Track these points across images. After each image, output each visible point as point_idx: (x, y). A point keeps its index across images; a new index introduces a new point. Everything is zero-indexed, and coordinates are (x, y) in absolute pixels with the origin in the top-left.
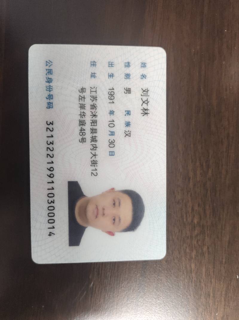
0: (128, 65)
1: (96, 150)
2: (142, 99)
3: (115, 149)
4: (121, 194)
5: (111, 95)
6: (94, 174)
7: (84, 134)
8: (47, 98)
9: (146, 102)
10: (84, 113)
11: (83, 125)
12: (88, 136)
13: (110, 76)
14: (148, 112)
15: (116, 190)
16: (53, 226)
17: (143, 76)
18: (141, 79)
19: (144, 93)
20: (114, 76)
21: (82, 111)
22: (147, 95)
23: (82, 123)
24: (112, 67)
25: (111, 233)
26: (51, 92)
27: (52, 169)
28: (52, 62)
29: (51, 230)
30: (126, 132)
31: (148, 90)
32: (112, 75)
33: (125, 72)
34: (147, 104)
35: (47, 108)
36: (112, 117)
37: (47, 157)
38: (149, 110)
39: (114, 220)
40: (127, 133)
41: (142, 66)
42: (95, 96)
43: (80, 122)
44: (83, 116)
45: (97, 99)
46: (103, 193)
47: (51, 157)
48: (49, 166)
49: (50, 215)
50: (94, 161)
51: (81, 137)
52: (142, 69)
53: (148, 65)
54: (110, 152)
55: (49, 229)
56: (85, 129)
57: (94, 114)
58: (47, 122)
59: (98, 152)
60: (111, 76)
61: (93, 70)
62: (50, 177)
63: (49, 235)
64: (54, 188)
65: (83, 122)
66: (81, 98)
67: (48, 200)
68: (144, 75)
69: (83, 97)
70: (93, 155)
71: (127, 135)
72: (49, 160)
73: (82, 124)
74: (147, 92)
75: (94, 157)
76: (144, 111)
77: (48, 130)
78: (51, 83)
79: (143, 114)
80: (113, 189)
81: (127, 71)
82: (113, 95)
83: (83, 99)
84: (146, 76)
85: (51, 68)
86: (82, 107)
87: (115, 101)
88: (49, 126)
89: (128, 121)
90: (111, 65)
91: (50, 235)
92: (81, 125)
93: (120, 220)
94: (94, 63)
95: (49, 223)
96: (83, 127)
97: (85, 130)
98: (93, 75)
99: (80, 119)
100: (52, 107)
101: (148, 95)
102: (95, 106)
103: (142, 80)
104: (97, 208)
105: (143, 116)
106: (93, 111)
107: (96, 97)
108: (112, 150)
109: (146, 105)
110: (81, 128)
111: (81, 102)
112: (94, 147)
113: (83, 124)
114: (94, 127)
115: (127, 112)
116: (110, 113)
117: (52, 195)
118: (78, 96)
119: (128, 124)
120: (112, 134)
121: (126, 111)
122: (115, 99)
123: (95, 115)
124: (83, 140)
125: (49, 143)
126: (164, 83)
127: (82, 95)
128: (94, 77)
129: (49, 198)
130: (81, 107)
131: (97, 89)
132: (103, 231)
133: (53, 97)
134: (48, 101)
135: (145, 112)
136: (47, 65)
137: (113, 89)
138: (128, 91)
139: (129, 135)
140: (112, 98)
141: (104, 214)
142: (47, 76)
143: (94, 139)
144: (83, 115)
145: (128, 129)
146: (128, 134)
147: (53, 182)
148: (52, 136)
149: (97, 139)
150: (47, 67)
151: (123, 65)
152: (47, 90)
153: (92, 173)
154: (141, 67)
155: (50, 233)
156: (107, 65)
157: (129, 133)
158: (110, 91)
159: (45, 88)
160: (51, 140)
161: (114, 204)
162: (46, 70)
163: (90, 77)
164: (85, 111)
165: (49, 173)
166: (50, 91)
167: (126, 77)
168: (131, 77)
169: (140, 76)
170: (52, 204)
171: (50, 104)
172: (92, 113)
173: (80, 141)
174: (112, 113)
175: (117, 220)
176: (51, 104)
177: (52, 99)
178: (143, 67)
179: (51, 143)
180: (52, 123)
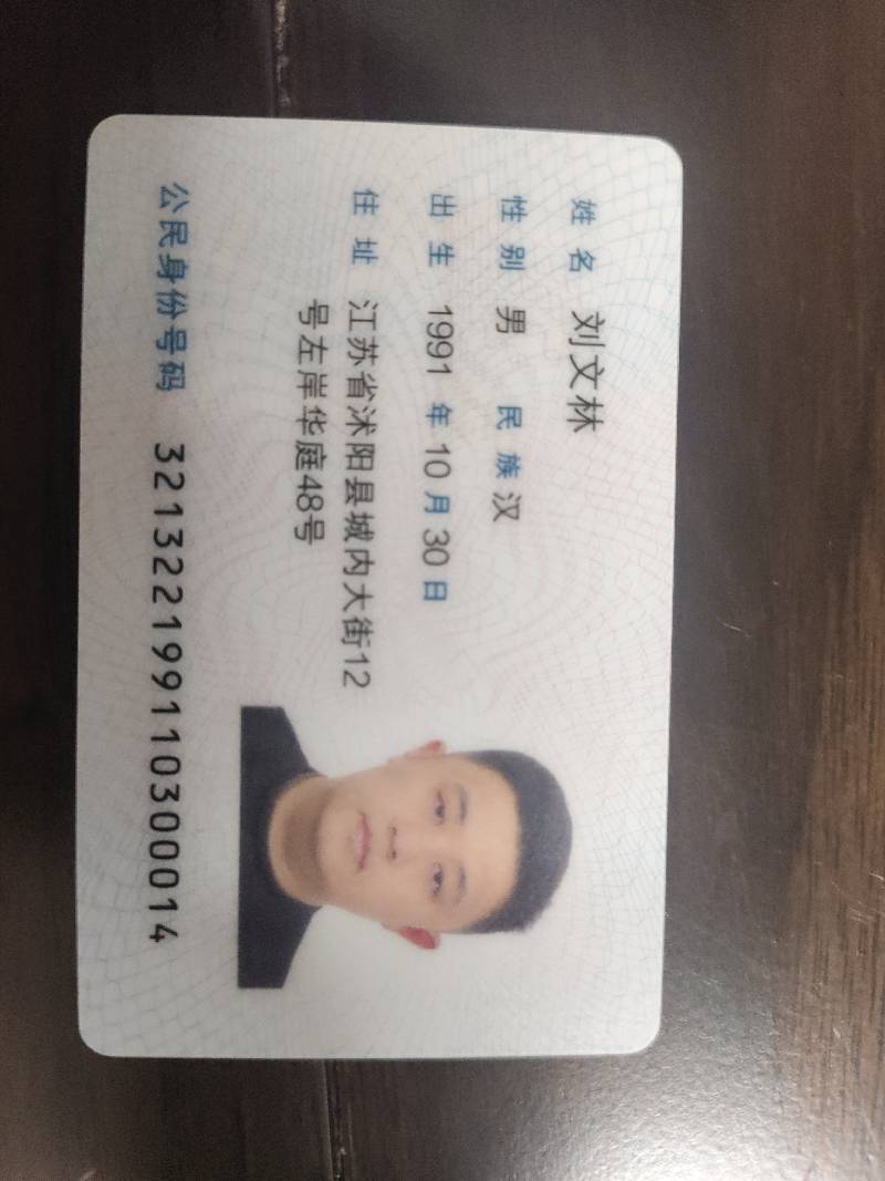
0: (516, 210)
1: (366, 573)
2: (571, 357)
3: (451, 574)
4: (474, 770)
5: (440, 337)
6: (357, 677)
7: (316, 503)
8: (162, 344)
9: (590, 372)
10: (319, 411)
11: (313, 466)
12: (335, 512)
13: (439, 255)
14: (599, 414)
15: (449, 751)
16: (171, 901)
17: (582, 260)
18: (572, 269)
19: (585, 330)
20: (452, 256)
21: (312, 402)
22: (593, 341)
23: (309, 456)
24: (447, 220)
25: (423, 938)
26: (179, 318)
27: (172, 653)
28: (186, 192)
29: (164, 917)
30: (499, 501)
31: (600, 320)
32: (443, 252)
33: (501, 241)
34: (595, 380)
35: (158, 386)
36: (442, 434)
37: (155, 600)
38: (602, 406)
39: (438, 878)
40: (503, 505)
41: (577, 213)
42: (369, 342)
43: (301, 451)
44: (315, 427)
45: (378, 351)
46: (391, 761)
47: (170, 599)
48: (162, 638)
49: (161, 850)
50: (356, 620)
51: (302, 518)
52: (579, 227)
53: (602, 213)
54: (427, 584)
55: (155, 911)
56: (320, 482)
57: (362, 416)
58: (157, 447)
59: (373, 582)
60: (442, 254)
61: (362, 226)
62: (164, 684)
63: (152, 937)
64: (180, 734)
65: (315, 452)
66: (306, 347)
67: (153, 787)
68: (584, 256)
69: (317, 343)
70: (351, 597)
71: (503, 512)
72: (163, 611)
73: (310, 462)
74: (596, 328)
75: (358, 602)
76: (581, 409)
77: (161, 481)
78: (178, 281)
79: (574, 425)
80: (436, 746)
81: (514, 234)
82: (447, 340)
83: (316, 351)
84: (592, 258)
85: (180, 216)
86: (313, 385)
87: (453, 363)
88: (167, 465)
89: (511, 454)
90: (442, 206)
91: (157, 937)
92: (306, 466)
93: (462, 878)
94: (370, 197)
95: (153, 884)
96: (315, 473)
97: (319, 487)
98: (363, 251)
99: (303, 439)
100: (179, 383)
101: (601, 341)
102: (370, 383)
103: (576, 273)
104: (365, 825)
105: (576, 430)
106: (359, 403)
107: (374, 346)
108: (436, 574)
109: (590, 383)
110: (306, 477)
111: (307, 366)
112: (360, 563)
113: (313, 460)
114: (363, 476)
115: (505, 412)
116: (433, 416)
117: (171, 766)
118: (298, 338)
119: (508, 466)
120: (440, 505)
121: (500, 408)
122: (456, 353)
123: (364, 425)
124: (311, 531)
125: (163, 538)
126: (670, 292)
127: (313, 334)
128: (368, 258)
129: (156, 779)
130: (305, 387)
131: (379, 311)
132: (387, 926)
133: (185, 343)
134: (166, 357)
135: (586, 415)
136: (164, 205)
137: (449, 313)
138: (514, 321)
139: (513, 512)
140: (444, 350)
141: (394, 854)
142: (164, 251)
143: (359, 528)
144: (313, 421)
145: (506, 485)
146: (507, 509)
147: (176, 710)
148: (178, 511)
149: (372, 525)
150: (167, 214)
151: (495, 210)
152: (159, 310)
153: (346, 673)
154: (574, 218)
155: (159, 927)
156: (426, 208)
157: (512, 502)
158: (436, 320)
159: (154, 305)
160: (170, 525)
161: (440, 812)
162: (163, 223)
163: (351, 259)
164: (323, 404)
165: (162, 667)
166: (174, 315)
167: (504, 261)
168: (528, 261)
169: (568, 259)
170: (169, 805)
171: (173, 372)
172: (355, 413)
173: (300, 533)
174: (440, 414)
175: (450, 880)
176: (178, 372)
177: (184, 348)
178: (582, 218)
179: (171, 538)
180: (179, 455)
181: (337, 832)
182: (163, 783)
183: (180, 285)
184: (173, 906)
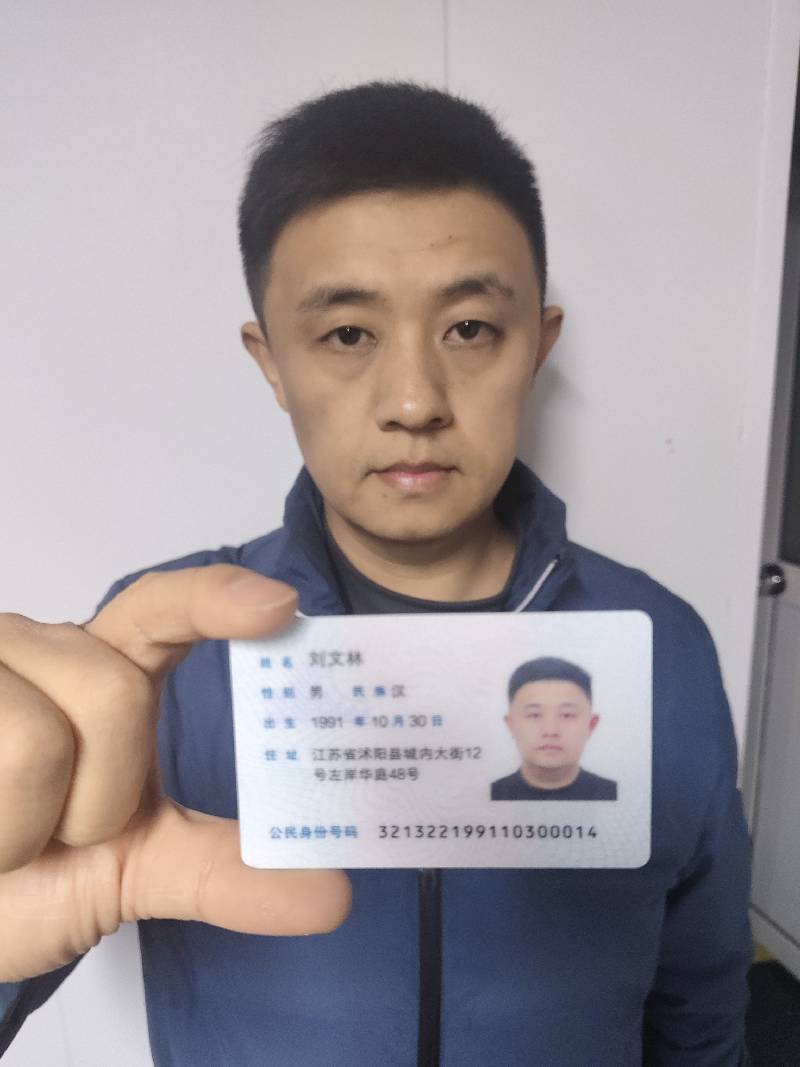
0: (268, 692)
1: (431, 750)
2: (330, 666)
3: (430, 714)
4: (517, 701)
5: (326, 722)
6: (476, 753)
7: (401, 771)
8: (337, 836)
9: (336, 657)
10: (362, 772)
11: (385, 773)
12: (404, 764)
13: (290, 724)
14: (354, 653)
16: (578, 829)
18: (291, 666)
19: (318, 660)
20: (290, 717)
21: (358, 775)
22: (322, 656)
23: (381, 775)
24: (275, 721)
25: (594, 721)
26: (327, 830)
27: (469, 829)
28: (273, 828)
29: (585, 831)
30: (396, 695)
31: (313, 653)
33: (282, 697)
34: (339, 655)
35: (356, 837)
36: (368, 720)
37: (446, 837)
38: (351, 650)
39: (567, 716)
40: (397, 693)
41: (267, 665)
42: (331, 752)
43: (379, 778)
44: (369, 773)
45: (334, 748)
47: (446, 831)
48: (463, 834)
49: (555, 833)
50: (452, 754)
51: (408, 776)
52: (273, 665)
53: (266, 655)
54: (434, 724)
55: (583, 836)
56: (392, 770)
57: (363, 754)
58: (381, 837)
59: (434, 747)
60: (290, 722)
61: (281, 756)
62: (483, 832)
63: (594, 837)
64: (504, 826)
65: (379, 772)
66: (335, 778)
67: (527, 837)
68: (285, 661)
69: (332, 773)
70: (441, 756)
71: (401, 693)
72: (451, 833)
73: (384, 775)
74: (317, 655)
75: (444, 753)
76: (353, 661)
77: (395, 835)
79: (360, 663)
80: (507, 719)
81: (278, 692)
82: (327, 719)
83: (336, 774)
84: (286, 658)
85: (284, 830)
87: (336, 716)
88: (388, 833)
89: (375, 690)
90: (270, 723)
92: (386, 776)
93: (567, 704)
94: (269, 754)
95: (571, 836)
96: (388, 772)
97: (394, 771)
99: (374, 778)
100: (354, 829)
101: (321, 652)
102: (347, 751)
104: (543, 748)
105: (363, 662)
106: (357, 755)
107: (332, 750)
108: (430, 721)
109: (341, 656)
110: (390, 776)
111: (343, 777)
112: (426, 753)
113: (383, 773)
114: (389, 753)
115: (357, 693)
116: (360, 723)
117: (518, 830)
118: (331, 782)
119: (380, 691)
120: (399, 720)
121: (355, 696)
122: (332, 715)
123: (366, 753)
124: (413, 773)
125: (420, 834)
127: (329, 775)
128: (294, 753)
129: (524, 836)
130: (352, 778)
131: (317, 748)
133: (336, 827)
134: (343, 834)
135: (355, 658)
136: (279, 837)
137: (315, 719)
138: (316, 691)
139: (400, 689)
140: (331, 720)
141: (556, 735)
142: (299, 836)
143: (411, 754)
145: (389, 692)
146: (399, 691)
147: (493, 828)
148: (407, 828)
149: (409, 748)
150: (283, 835)
151: (269, 701)
152: (324, 837)
153: (475, 757)
154: (269, 667)
155: (590, 834)
156: (271, 730)
157: (396, 689)
158: (319, 724)
159: (322, 840)
160: (414, 831)
161: (536, 716)
162: (287, 837)
163: (295, 761)
164: (359, 769)
165: (475, 834)
166: (325, 831)
167: (291, 696)
168: (290, 686)
169: (287, 668)
170: (535, 830)
171: (349, 831)
172: (361, 757)
173: (415, 778)
174: (359, 721)
175: (567, 710)
176: (349, 829)
177: (339, 827)
179: (420, 831)
180: (384, 829)
181: (545, 760)
182: (526, 832)
183: (312, 829)
184: (580, 828)
